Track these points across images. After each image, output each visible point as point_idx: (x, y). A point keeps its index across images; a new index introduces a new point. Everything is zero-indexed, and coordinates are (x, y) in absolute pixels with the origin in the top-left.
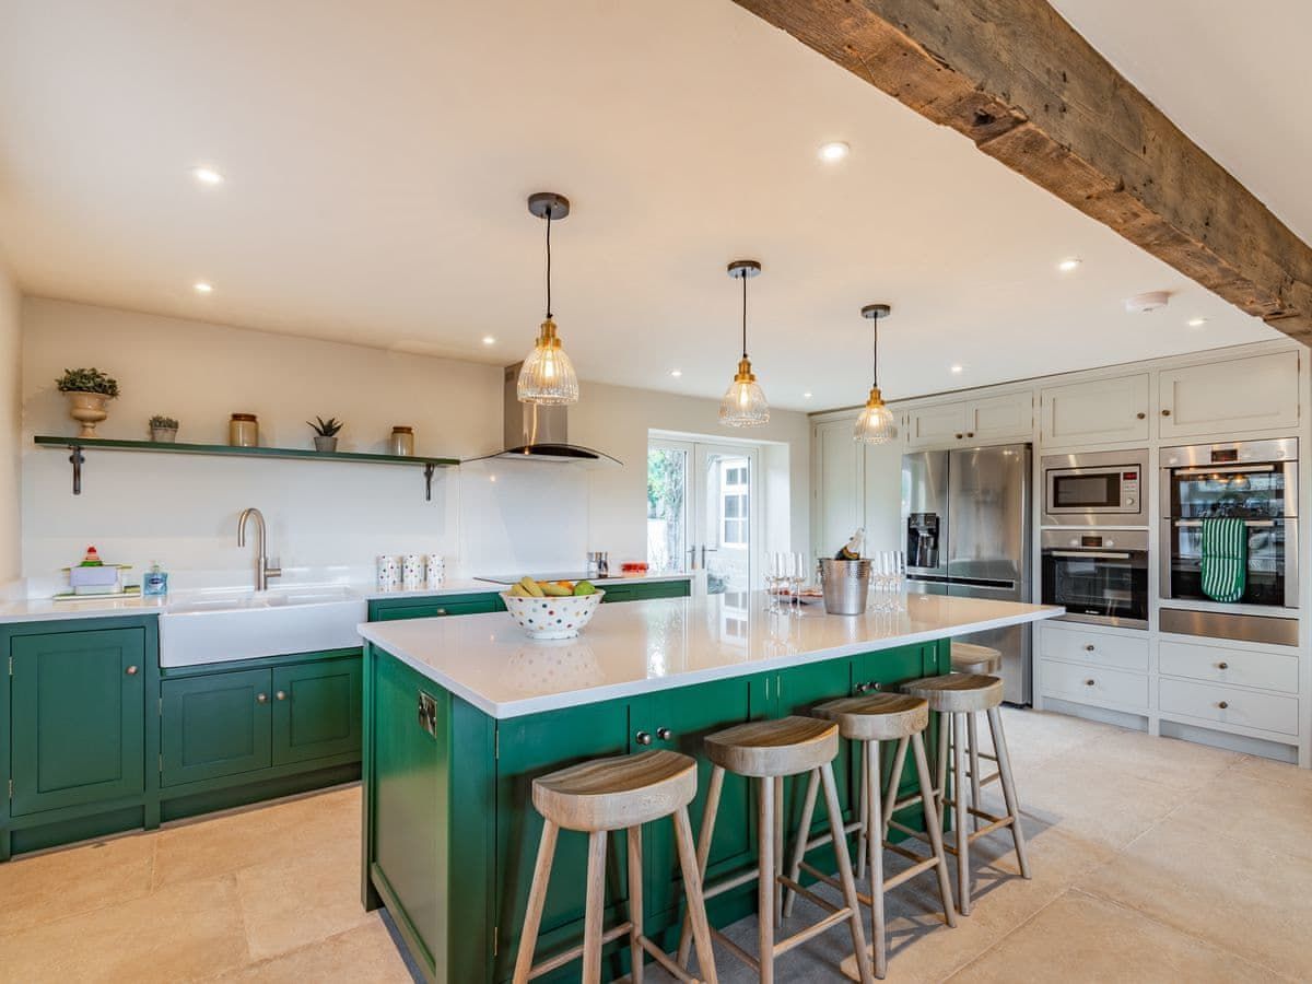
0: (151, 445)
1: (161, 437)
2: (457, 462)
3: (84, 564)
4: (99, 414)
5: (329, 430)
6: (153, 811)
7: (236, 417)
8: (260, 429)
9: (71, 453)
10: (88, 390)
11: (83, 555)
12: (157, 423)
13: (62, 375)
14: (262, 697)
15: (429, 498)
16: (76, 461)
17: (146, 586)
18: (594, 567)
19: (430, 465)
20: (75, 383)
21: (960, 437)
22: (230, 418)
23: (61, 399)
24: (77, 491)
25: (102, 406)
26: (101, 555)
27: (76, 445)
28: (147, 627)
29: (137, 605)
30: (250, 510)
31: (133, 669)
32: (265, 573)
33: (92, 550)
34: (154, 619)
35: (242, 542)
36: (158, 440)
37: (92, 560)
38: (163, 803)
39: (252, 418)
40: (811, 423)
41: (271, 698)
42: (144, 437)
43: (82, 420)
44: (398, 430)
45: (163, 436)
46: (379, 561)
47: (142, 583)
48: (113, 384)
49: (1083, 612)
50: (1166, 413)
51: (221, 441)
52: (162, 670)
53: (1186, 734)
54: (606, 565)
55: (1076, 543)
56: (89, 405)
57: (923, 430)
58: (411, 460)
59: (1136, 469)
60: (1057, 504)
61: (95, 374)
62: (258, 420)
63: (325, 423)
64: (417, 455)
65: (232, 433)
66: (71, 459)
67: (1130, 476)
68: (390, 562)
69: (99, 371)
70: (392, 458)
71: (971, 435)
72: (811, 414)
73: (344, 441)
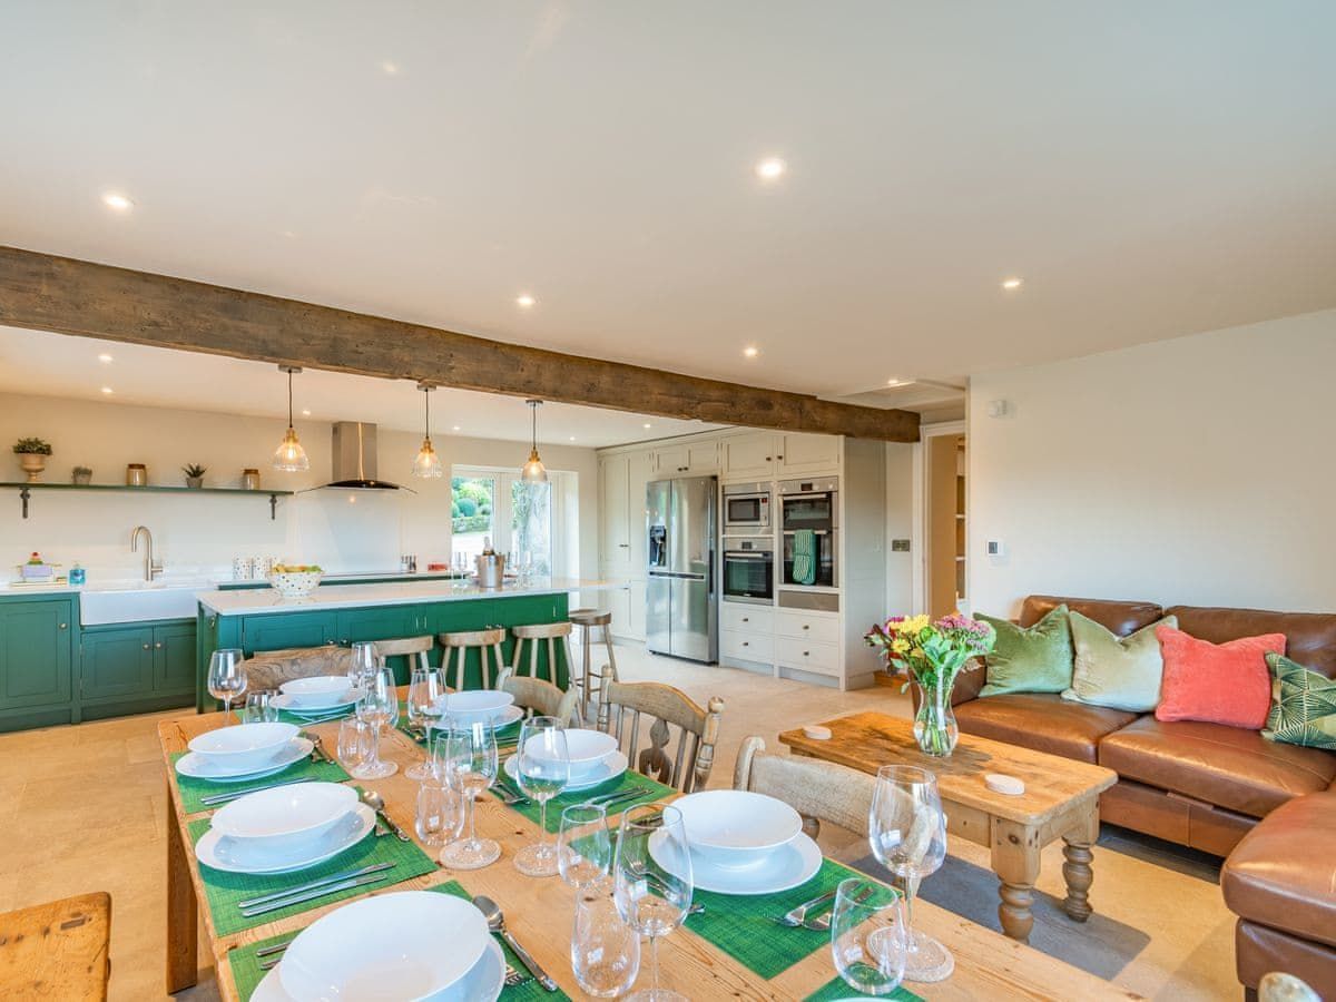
0: (75, 486)
1: (81, 480)
2: (292, 493)
3: (31, 563)
4: (38, 467)
5: (196, 473)
6: (77, 713)
7: (131, 466)
8: (148, 473)
9: (21, 492)
10: (33, 452)
11: (29, 558)
12: (78, 472)
13: (16, 443)
14: (146, 646)
15: (273, 518)
16: (25, 497)
17: (71, 578)
18: (405, 567)
19: (274, 495)
20: (24, 448)
21: (680, 469)
22: (127, 466)
23: (17, 459)
24: (25, 515)
25: (41, 463)
26: (41, 557)
27: (25, 488)
28: (72, 601)
29: (67, 587)
30: (140, 528)
31: (63, 626)
32: (152, 570)
33: (35, 554)
34: (77, 595)
35: (135, 549)
36: (79, 483)
37: (36, 560)
38: (82, 709)
39: (142, 467)
40: (599, 456)
41: (153, 647)
42: (68, 481)
43: (29, 471)
44: (248, 472)
45: (82, 480)
46: (235, 562)
47: (68, 576)
48: (48, 447)
49: (742, 595)
50: (780, 458)
51: (122, 483)
52: (82, 627)
53: (793, 675)
54: (414, 566)
55: (739, 547)
56: (33, 461)
57: (662, 464)
58: (257, 492)
59: (767, 495)
60: (731, 520)
61: (37, 442)
62: (147, 467)
63: (194, 468)
64: (262, 488)
65: (129, 478)
66: (22, 496)
67: (765, 500)
68: (242, 561)
69: (40, 439)
70: (244, 491)
71: (686, 469)
72: (598, 449)
73: (207, 480)
